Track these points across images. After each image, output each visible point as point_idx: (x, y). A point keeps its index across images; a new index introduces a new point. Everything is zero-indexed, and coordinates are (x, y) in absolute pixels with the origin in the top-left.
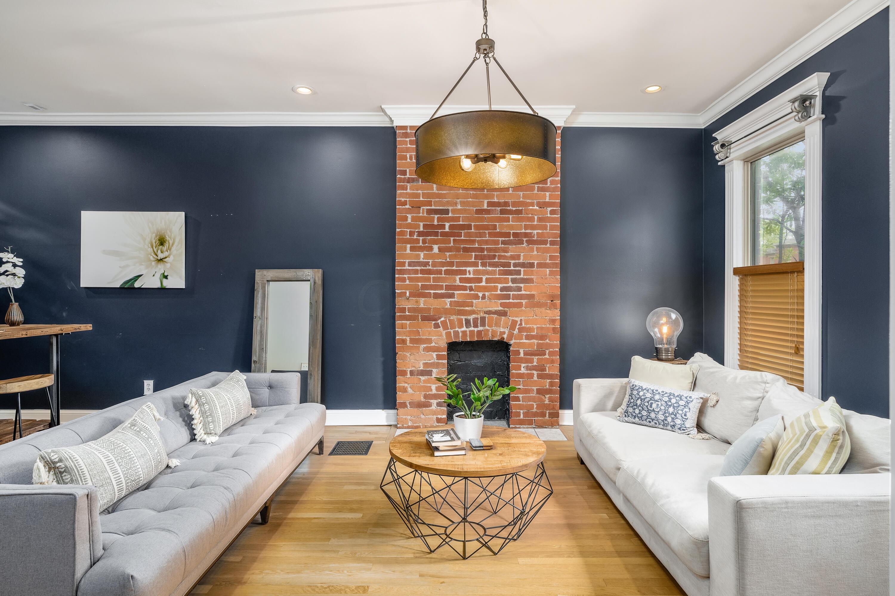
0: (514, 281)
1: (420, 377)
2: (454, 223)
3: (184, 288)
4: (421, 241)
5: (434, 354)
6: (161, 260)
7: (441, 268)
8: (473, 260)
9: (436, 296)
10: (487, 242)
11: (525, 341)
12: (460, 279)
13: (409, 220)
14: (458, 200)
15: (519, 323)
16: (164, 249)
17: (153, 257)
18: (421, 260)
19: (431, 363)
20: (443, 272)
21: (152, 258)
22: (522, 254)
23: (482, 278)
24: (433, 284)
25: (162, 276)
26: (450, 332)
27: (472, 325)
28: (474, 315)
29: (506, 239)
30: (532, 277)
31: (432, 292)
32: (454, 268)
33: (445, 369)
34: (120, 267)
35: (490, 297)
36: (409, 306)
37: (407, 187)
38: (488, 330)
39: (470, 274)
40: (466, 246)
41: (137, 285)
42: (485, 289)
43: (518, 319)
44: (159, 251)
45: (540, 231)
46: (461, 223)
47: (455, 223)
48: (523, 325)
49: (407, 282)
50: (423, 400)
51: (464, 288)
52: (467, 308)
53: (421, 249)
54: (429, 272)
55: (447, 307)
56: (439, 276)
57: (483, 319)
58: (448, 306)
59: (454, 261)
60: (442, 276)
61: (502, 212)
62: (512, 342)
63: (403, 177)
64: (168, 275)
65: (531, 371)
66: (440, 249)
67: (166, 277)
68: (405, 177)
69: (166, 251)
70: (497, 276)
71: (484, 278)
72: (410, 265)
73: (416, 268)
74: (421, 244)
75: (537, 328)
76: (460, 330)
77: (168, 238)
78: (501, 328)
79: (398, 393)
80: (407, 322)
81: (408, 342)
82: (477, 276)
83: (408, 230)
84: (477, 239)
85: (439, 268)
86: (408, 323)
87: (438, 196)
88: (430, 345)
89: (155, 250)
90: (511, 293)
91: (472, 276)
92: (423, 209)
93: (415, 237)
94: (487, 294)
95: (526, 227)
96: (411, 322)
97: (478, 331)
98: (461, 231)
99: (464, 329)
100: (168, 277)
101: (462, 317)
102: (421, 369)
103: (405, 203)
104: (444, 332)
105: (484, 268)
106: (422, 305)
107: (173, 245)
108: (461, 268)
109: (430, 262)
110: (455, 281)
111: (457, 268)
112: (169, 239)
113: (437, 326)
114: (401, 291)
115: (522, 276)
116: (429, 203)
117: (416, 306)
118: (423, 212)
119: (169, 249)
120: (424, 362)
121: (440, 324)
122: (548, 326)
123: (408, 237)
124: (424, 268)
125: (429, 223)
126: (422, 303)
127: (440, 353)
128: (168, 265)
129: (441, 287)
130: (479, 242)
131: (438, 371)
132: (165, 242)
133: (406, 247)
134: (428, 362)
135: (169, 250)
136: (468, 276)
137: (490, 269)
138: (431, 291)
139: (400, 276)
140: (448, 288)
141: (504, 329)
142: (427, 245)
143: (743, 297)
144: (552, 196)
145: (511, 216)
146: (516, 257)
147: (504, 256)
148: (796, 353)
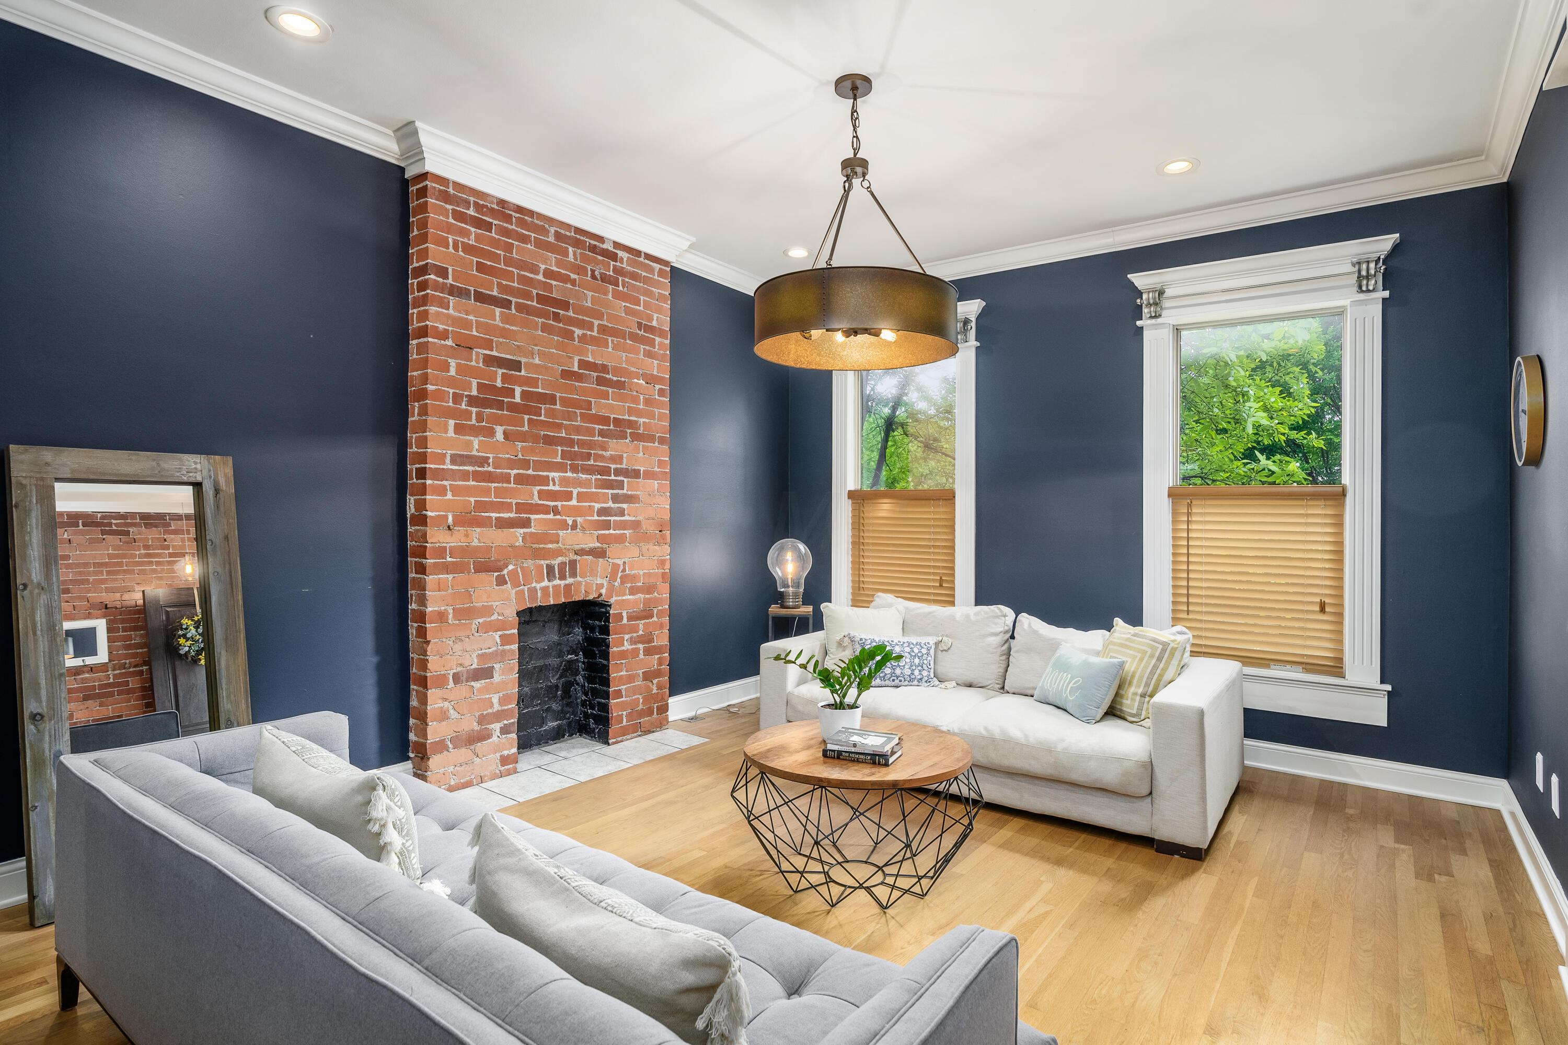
0: (615, 498)
1: (473, 683)
2: (530, 389)
4: (474, 415)
5: (497, 636)
7: (508, 471)
8: (559, 460)
9: (503, 524)
10: (578, 430)
11: (629, 597)
12: (540, 492)
13: (453, 372)
14: (536, 348)
15: (622, 568)
18: (475, 453)
19: (492, 653)
20: (512, 479)
22: (625, 455)
23: (571, 492)
24: (494, 500)
26: (523, 591)
27: (557, 576)
28: (560, 558)
29: (605, 427)
30: (638, 493)
31: (494, 515)
32: (530, 472)
33: (514, 661)
35: (584, 526)
36: (452, 544)
37: (449, 302)
38: (580, 583)
39: (554, 485)
40: (548, 433)
42: (577, 511)
43: (620, 562)
45: (647, 421)
46: (540, 390)
47: (532, 389)
48: (627, 572)
49: (449, 496)
50: (476, 727)
51: (546, 510)
52: (550, 546)
53: (475, 431)
54: (489, 477)
55: (517, 544)
56: (505, 485)
57: (573, 563)
58: (520, 542)
59: (530, 460)
60: (510, 485)
61: (601, 381)
62: (612, 601)
63: (440, 280)
65: (636, 644)
66: (506, 435)
68: (445, 281)
70: (594, 490)
71: (575, 492)
72: (453, 462)
73: (465, 468)
74: (474, 422)
75: (644, 574)
76: (538, 586)
78: (598, 579)
79: (430, 724)
80: (448, 576)
81: (451, 616)
82: (565, 489)
83: (451, 391)
84: (565, 422)
85: (505, 471)
86: (450, 579)
87: (504, 333)
88: (489, 619)
90: (612, 519)
91: (557, 488)
92: (477, 353)
93: (464, 407)
94: (579, 520)
95: (631, 411)
96: (456, 575)
97: (566, 585)
98: (541, 406)
99: (545, 583)
101: (542, 562)
102: (473, 667)
103: (444, 335)
104: (514, 591)
105: (575, 475)
106: (475, 543)
108: (541, 473)
109: (488, 458)
110: (531, 495)
111: (535, 473)
113: (501, 581)
114: (437, 513)
115: (625, 491)
116: (488, 345)
117: (464, 544)
118: (476, 359)
120: (480, 652)
121: (506, 576)
122: (656, 571)
123: (451, 404)
124: (480, 469)
125: (487, 382)
126: (477, 537)
127: (508, 632)
129: (507, 507)
130: (567, 428)
131: (502, 666)
133: (446, 425)
134: (487, 651)
136: (551, 487)
137: (584, 476)
138: (492, 515)
139: (436, 482)
140: (520, 508)
141: (602, 580)
142: (484, 424)
143: (858, 525)
144: (660, 367)
145: (610, 390)
146: (618, 459)
147: (602, 457)
148: (941, 585)
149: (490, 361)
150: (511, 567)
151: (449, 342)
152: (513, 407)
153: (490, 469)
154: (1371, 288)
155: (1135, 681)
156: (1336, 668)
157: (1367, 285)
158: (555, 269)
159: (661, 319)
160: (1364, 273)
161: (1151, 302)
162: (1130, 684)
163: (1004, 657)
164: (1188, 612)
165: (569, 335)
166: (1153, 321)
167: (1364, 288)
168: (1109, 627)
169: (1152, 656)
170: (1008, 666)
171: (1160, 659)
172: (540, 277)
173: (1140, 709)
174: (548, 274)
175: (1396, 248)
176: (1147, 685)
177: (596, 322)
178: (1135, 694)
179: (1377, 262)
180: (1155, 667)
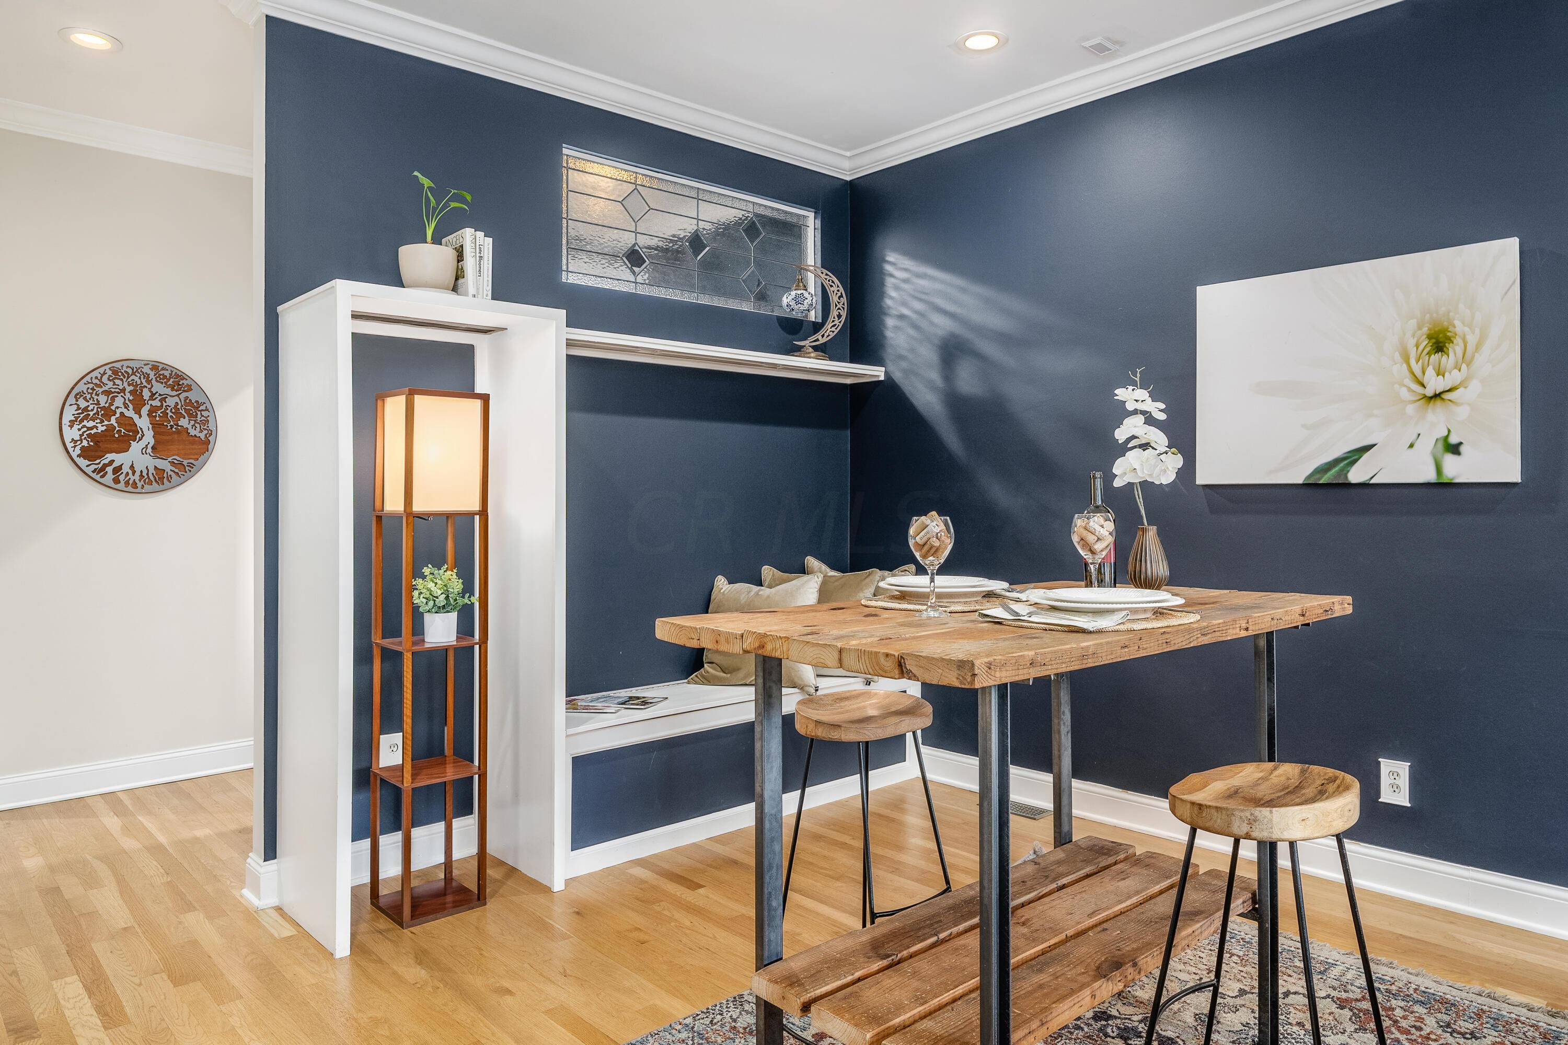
3: (1520, 481)
6: (1437, 396)
16: (1448, 361)
17: (1410, 390)
21: (1405, 394)
25: (1440, 446)
34: (1304, 426)
41: (1356, 475)
44: (1430, 372)
64: (1461, 443)
67: (1455, 449)
69: (1456, 368)
77: (1459, 327)
89: (1417, 369)
100: (1462, 449)
107: (1478, 347)
112: (1467, 329)
119: (1466, 359)
128: (1462, 412)
132: (1450, 340)
135: (1464, 366)
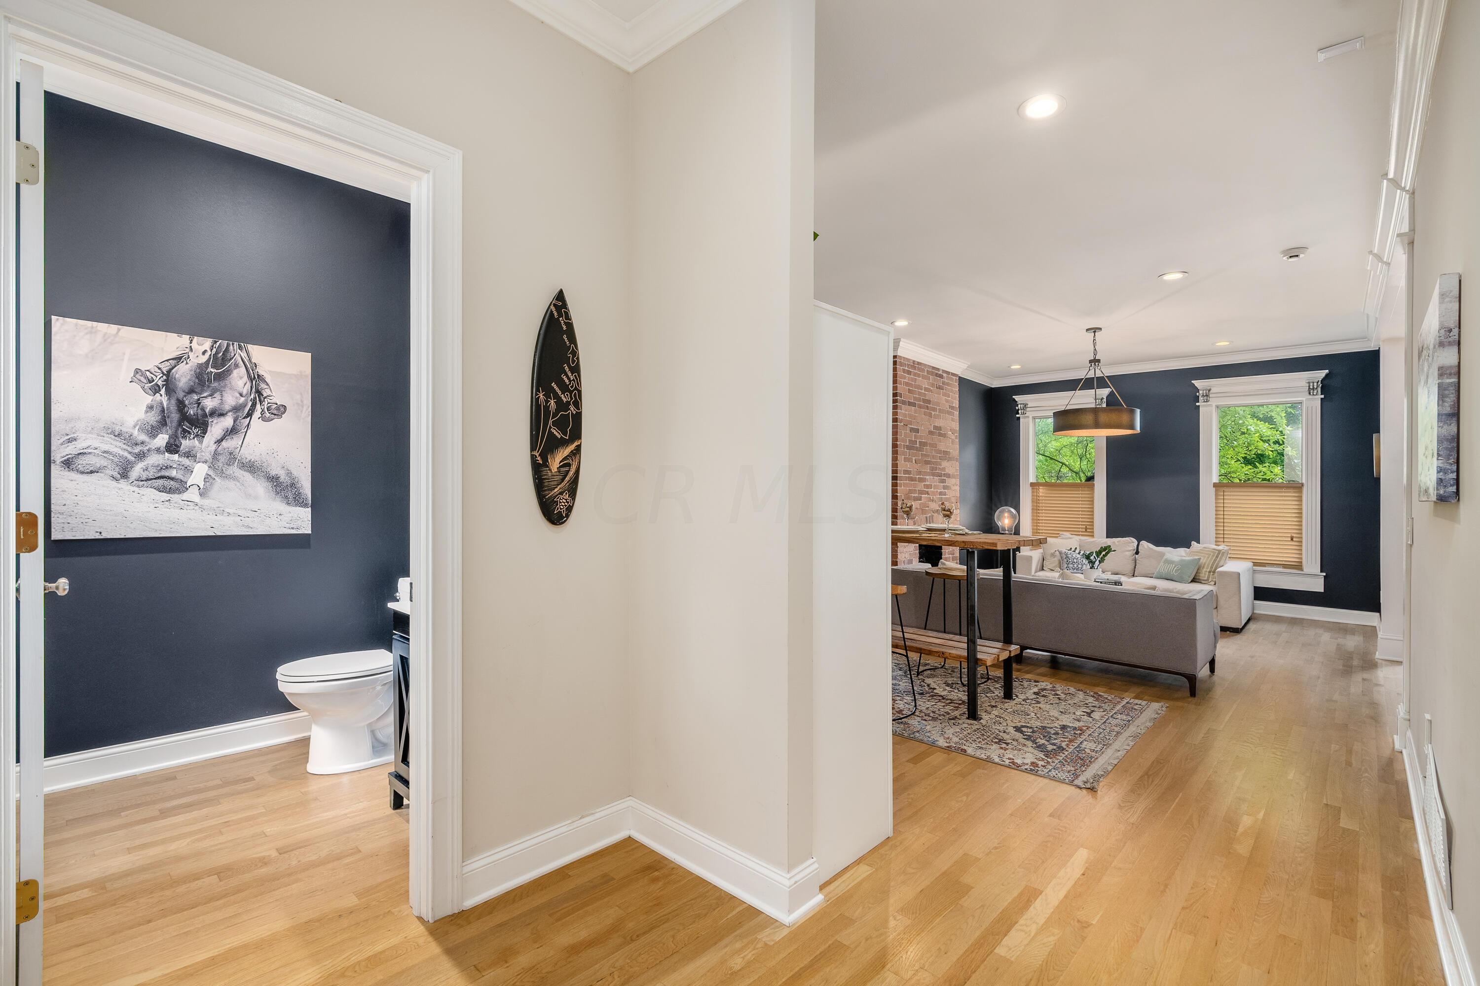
0: (944, 487)
7: (916, 476)
8: (929, 470)
9: (915, 499)
10: (933, 457)
13: (903, 436)
14: (922, 422)
20: (917, 480)
22: (947, 468)
23: (932, 485)
24: (913, 488)
28: (929, 514)
29: (941, 455)
30: (950, 485)
32: (921, 476)
35: (935, 500)
40: (926, 459)
42: (934, 493)
45: (953, 451)
46: (924, 441)
47: (921, 441)
49: (902, 487)
51: (925, 493)
56: (915, 482)
57: (932, 516)
58: (919, 507)
59: (921, 471)
60: (917, 482)
61: (940, 434)
66: (915, 461)
70: (938, 484)
72: (904, 473)
73: (906, 476)
82: (930, 483)
84: (930, 454)
87: (915, 418)
91: (928, 483)
92: (908, 427)
94: (934, 497)
95: (948, 447)
98: (924, 447)
101: (924, 516)
103: (901, 421)
105: (933, 477)
109: (911, 471)
110: (922, 487)
114: (900, 495)
115: (947, 484)
116: (911, 423)
121: (916, 521)
123: (902, 449)
124: (909, 476)
129: (916, 492)
130: (931, 457)
133: (901, 458)
137: (935, 478)
138: (912, 495)
139: (899, 482)
140: (919, 492)
143: (1035, 501)
144: (956, 426)
145: (942, 438)
146: (944, 469)
147: (940, 468)
148: (1086, 531)
149: (912, 430)
150: (917, 517)
151: (902, 424)
152: (917, 449)
153: (912, 476)
154: (1315, 394)
155: (1206, 566)
156: (1299, 566)
157: (1313, 393)
158: (927, 386)
159: (956, 404)
160: (1311, 387)
161: (1205, 395)
162: (1203, 567)
163: (1133, 561)
164: (1224, 542)
165: (930, 415)
166: (1205, 403)
167: (1312, 394)
168: (1189, 546)
169: (1213, 556)
170: (1136, 565)
171: (1217, 557)
172: (923, 391)
173: (1208, 578)
174: (926, 389)
175: (1327, 375)
176: (1212, 567)
177: (938, 408)
178: (1206, 571)
179: (1317, 383)
180: (1215, 560)
